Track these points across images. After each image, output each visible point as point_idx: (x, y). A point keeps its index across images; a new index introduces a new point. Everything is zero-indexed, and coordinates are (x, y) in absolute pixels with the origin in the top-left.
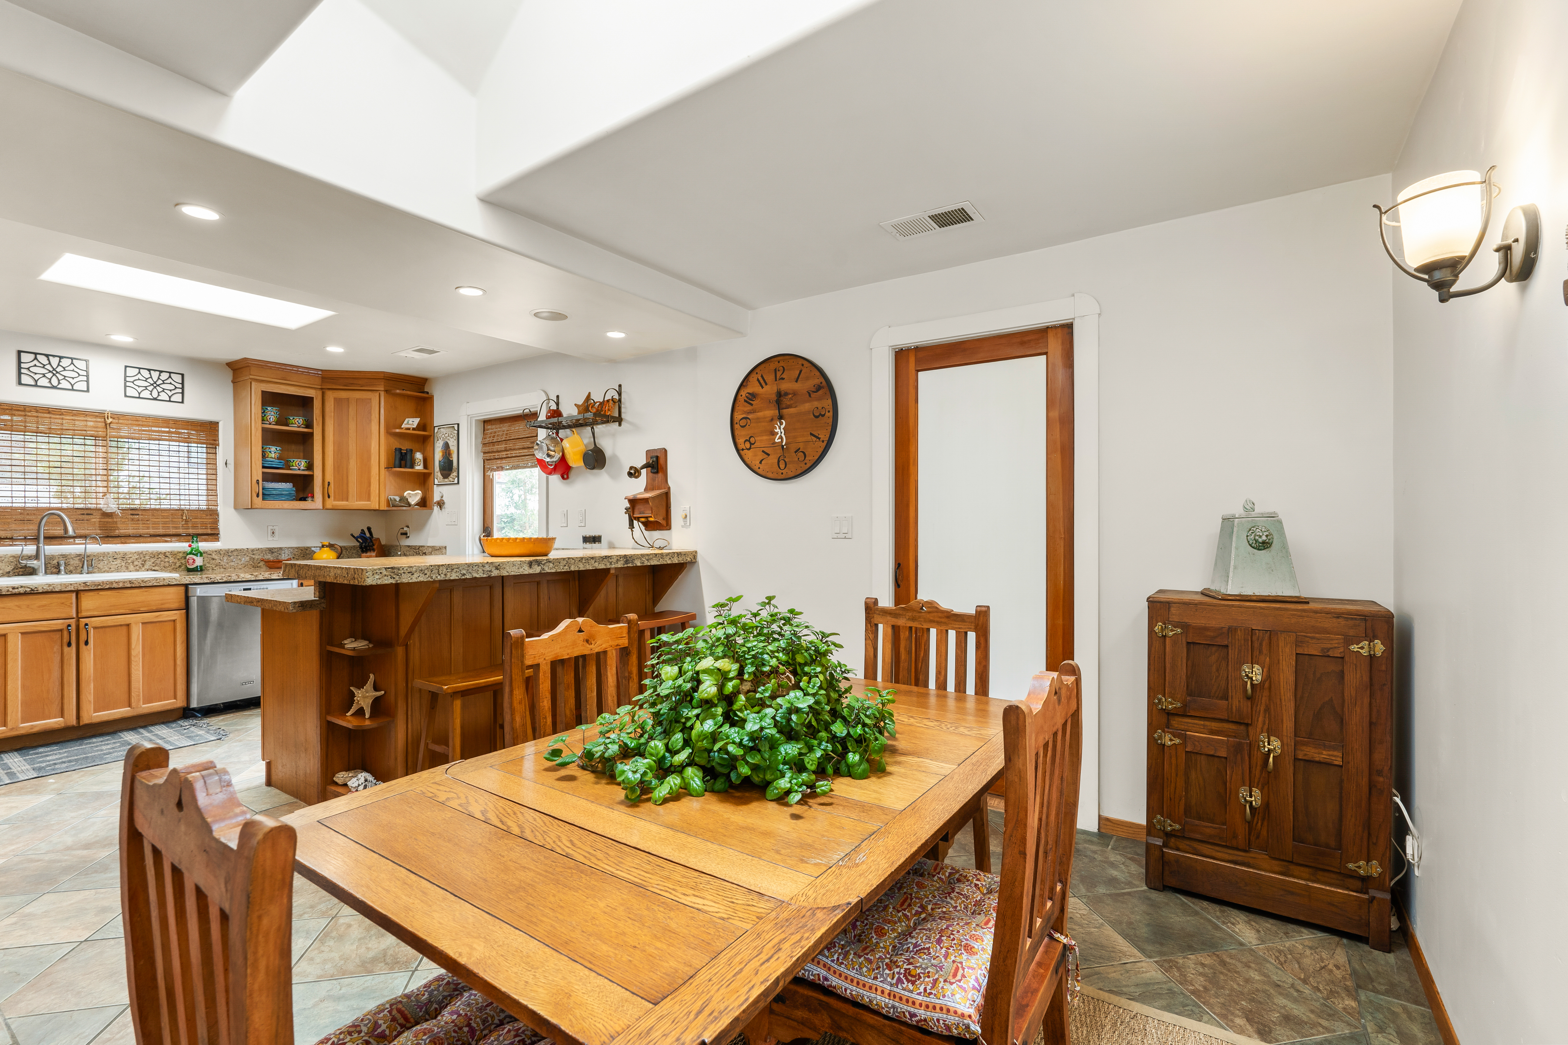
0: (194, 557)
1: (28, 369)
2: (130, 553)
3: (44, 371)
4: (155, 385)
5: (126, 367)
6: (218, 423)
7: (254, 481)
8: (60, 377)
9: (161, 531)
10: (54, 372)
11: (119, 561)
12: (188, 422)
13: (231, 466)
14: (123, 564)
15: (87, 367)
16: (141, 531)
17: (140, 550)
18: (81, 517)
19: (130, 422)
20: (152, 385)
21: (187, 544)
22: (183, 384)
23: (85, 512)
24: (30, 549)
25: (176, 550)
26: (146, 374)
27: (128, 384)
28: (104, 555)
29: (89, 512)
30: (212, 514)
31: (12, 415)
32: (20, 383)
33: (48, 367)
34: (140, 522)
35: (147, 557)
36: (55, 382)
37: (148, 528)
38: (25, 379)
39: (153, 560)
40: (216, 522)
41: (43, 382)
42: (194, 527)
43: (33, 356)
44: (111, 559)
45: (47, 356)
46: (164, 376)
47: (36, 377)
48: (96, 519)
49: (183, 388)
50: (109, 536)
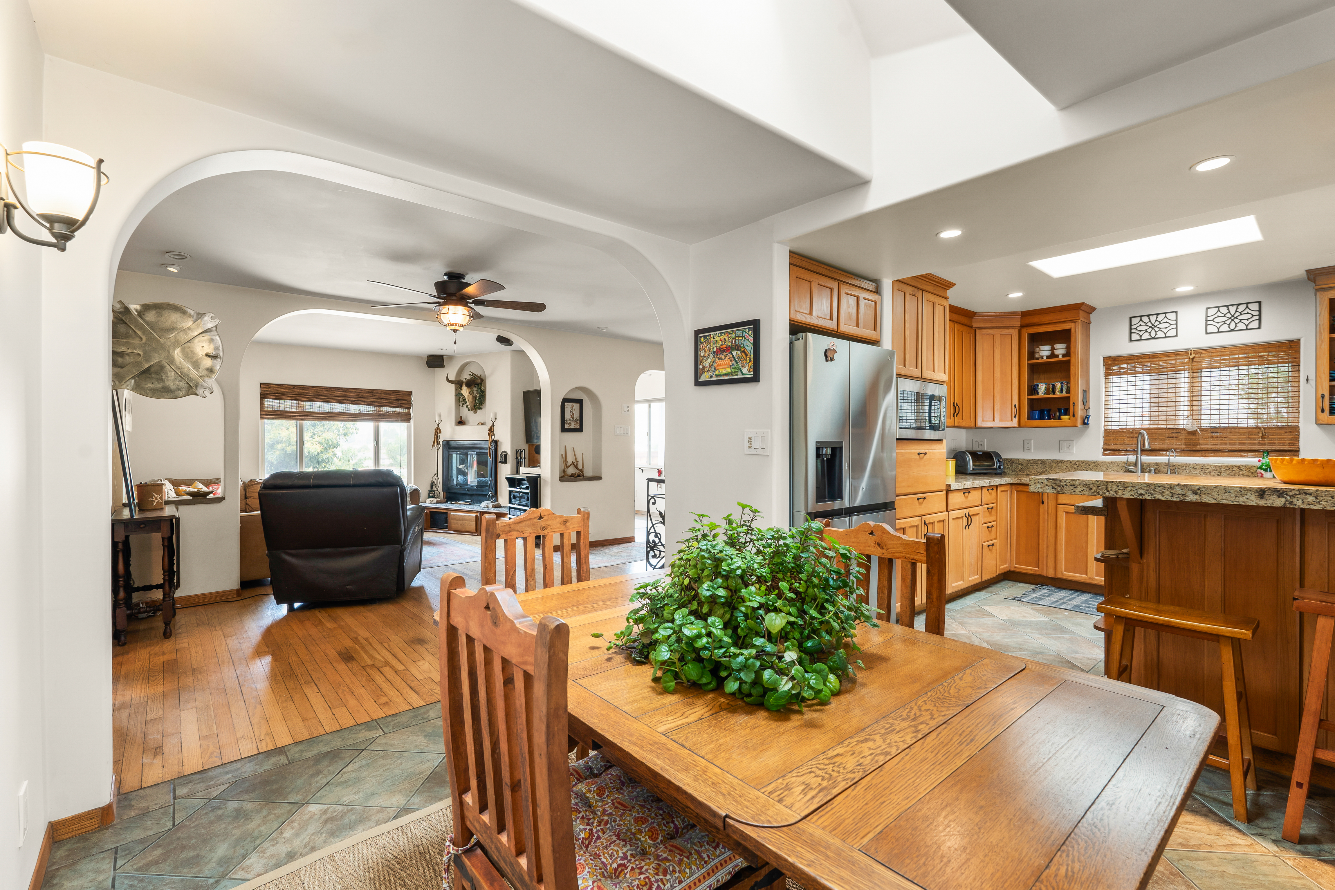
0: (1263, 472)
1: (1136, 329)
2: (1208, 465)
3: (1146, 328)
4: (1233, 318)
5: (1207, 309)
6: (1299, 340)
7: (1319, 396)
8: (1157, 329)
9: (1237, 447)
10: (1153, 327)
11: (1197, 471)
12: (1266, 345)
13: (1313, 382)
14: (1201, 474)
15: (1177, 317)
16: (1219, 447)
17: (1216, 463)
18: (1171, 435)
19: (1210, 354)
20: (1230, 318)
21: (1257, 459)
22: (1260, 311)
23: (1175, 431)
24: (1132, 458)
25: (1250, 464)
26: (1224, 310)
27: (1209, 323)
28: (1187, 465)
29: (1178, 431)
30: (1293, 432)
31: (1127, 364)
32: (1131, 340)
33: (1149, 324)
34: (1217, 439)
35: (1223, 470)
36: (1153, 334)
37: (1225, 444)
38: (1135, 337)
39: (1227, 472)
40: (1297, 438)
41: (1146, 336)
42: (1270, 444)
43: (1139, 318)
44: (1192, 469)
45: (1148, 316)
46: (1241, 308)
47: (1141, 333)
48: (1182, 437)
49: (1260, 315)
50: (1193, 451)
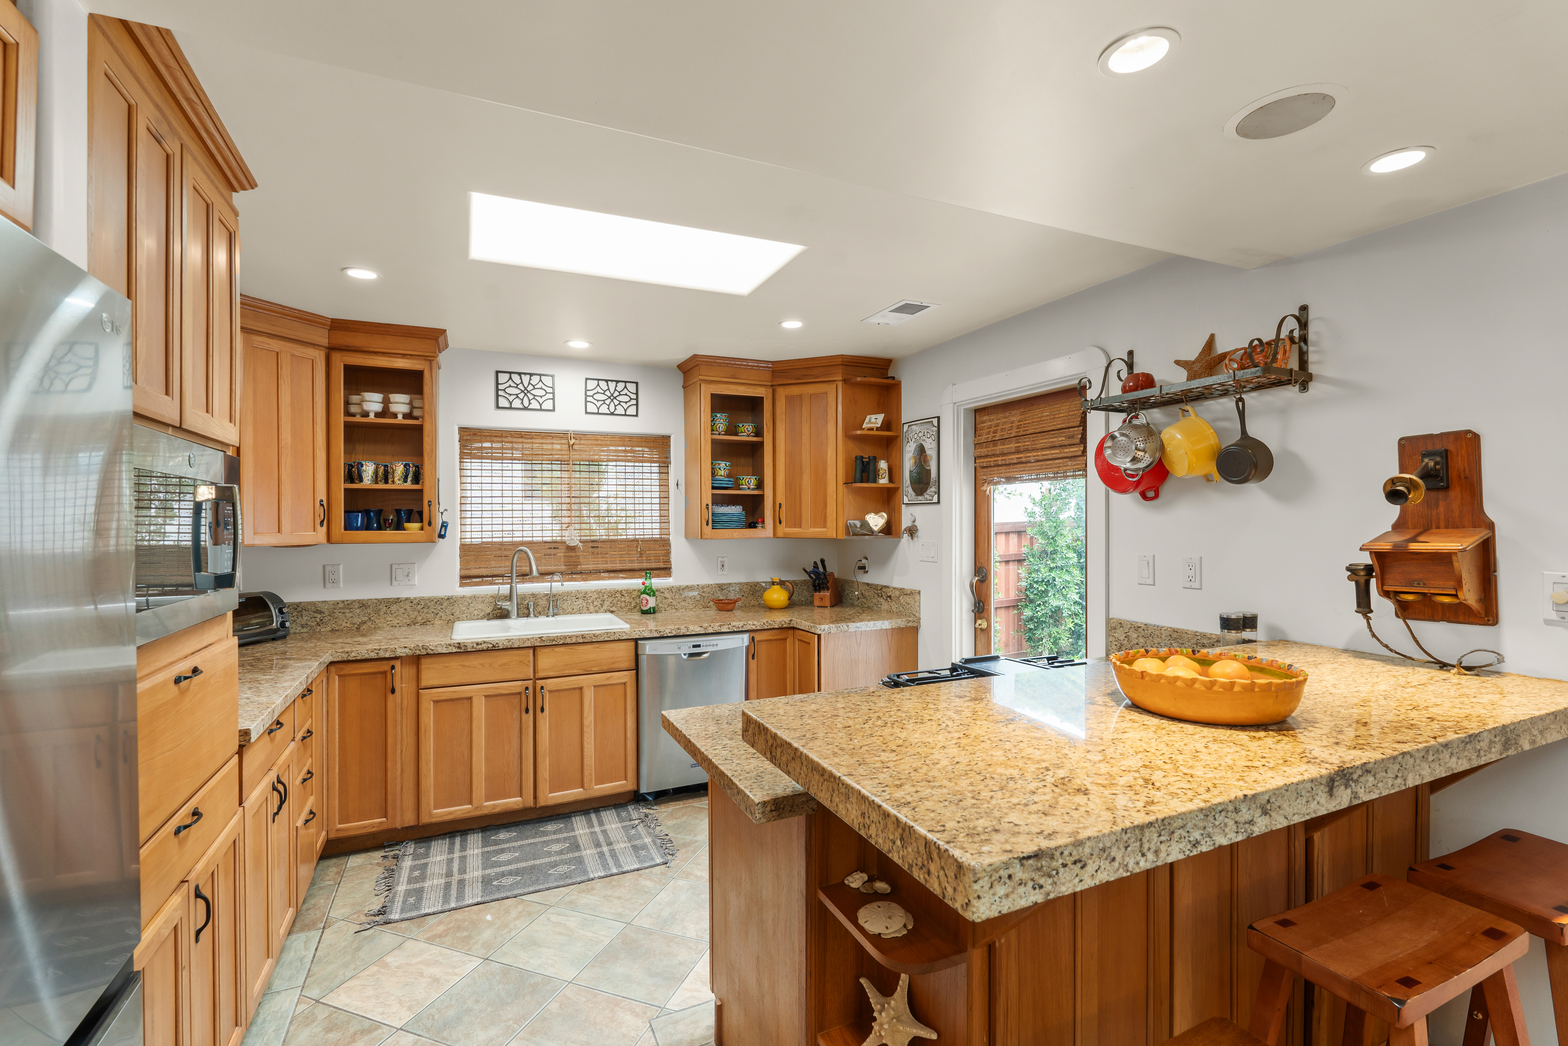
0: (648, 597)
1: (504, 390)
2: (591, 592)
3: (517, 391)
4: (612, 398)
5: (587, 379)
6: (670, 437)
7: (704, 506)
8: (531, 397)
9: (618, 566)
10: (525, 392)
11: (581, 601)
12: (642, 438)
13: (682, 487)
14: (585, 604)
15: (553, 384)
16: (600, 566)
17: (599, 588)
18: (549, 551)
19: (590, 442)
20: (609, 397)
21: (640, 581)
22: (637, 394)
23: (552, 545)
24: (505, 589)
25: (632, 587)
26: (603, 385)
27: (589, 399)
28: (568, 594)
29: (556, 545)
30: (664, 544)
31: (492, 442)
32: (498, 407)
33: (521, 386)
34: (599, 556)
35: (605, 597)
36: (526, 402)
37: (606, 563)
38: (503, 402)
39: (610, 600)
40: (668, 553)
41: (517, 403)
42: (648, 561)
43: (508, 375)
44: (574, 599)
45: (520, 374)
46: (621, 386)
47: (511, 398)
48: (561, 553)
49: (637, 399)
50: (573, 572)
